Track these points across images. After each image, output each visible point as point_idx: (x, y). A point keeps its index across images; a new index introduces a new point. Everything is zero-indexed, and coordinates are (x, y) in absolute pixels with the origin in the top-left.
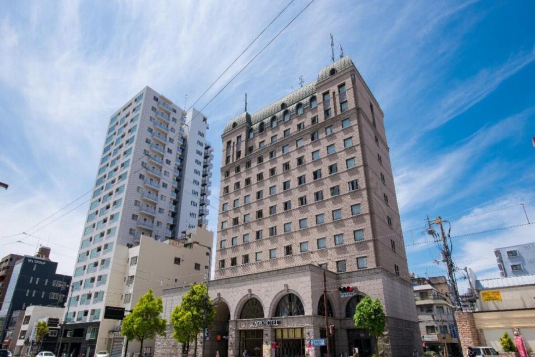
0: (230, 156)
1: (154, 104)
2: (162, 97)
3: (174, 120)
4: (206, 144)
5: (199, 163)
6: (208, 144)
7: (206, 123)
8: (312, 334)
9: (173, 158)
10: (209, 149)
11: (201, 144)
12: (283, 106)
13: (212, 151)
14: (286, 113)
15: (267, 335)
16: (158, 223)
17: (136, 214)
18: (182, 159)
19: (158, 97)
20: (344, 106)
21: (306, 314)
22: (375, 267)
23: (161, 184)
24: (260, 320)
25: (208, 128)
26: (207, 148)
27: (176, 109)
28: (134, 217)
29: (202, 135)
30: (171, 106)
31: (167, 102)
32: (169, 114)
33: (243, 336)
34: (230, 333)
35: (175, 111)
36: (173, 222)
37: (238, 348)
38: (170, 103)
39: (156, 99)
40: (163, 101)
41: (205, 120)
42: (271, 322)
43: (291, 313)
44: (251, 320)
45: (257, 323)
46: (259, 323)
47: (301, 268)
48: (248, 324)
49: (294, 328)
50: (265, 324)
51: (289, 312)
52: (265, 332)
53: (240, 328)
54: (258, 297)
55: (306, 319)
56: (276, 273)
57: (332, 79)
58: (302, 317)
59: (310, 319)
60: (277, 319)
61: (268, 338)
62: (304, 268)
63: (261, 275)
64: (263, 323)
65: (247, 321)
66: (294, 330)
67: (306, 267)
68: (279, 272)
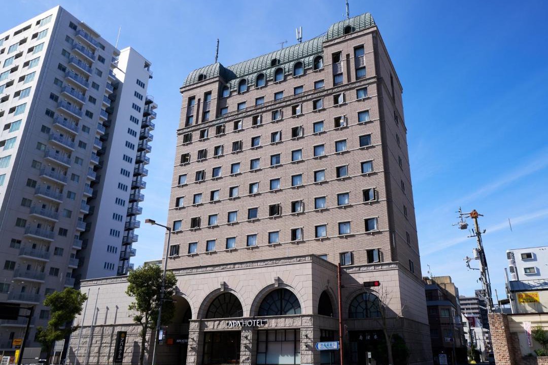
0: (192, 116)
1: (70, 32)
2: (83, 25)
3: (101, 60)
4: (146, 98)
5: (136, 121)
6: (149, 98)
7: (148, 70)
8: (311, 335)
9: (98, 109)
10: (151, 105)
11: (140, 97)
12: (274, 62)
13: (154, 107)
14: (279, 71)
15: (246, 337)
16: (70, 194)
17: (34, 178)
18: (111, 112)
19: (76, 24)
20: (361, 73)
21: (304, 312)
22: (391, 261)
23: (77, 142)
24: (236, 320)
25: (151, 77)
26: (148, 102)
27: (105, 45)
28: (31, 183)
29: (142, 85)
30: (98, 40)
31: (90, 33)
32: (94, 50)
33: (208, 340)
34: (190, 336)
35: (103, 48)
36: (93, 194)
37: (201, 354)
38: (97, 36)
39: (73, 26)
40: (85, 31)
41: (147, 65)
42: (253, 322)
43: (281, 312)
44: (223, 320)
45: (232, 323)
46: (235, 323)
47: (298, 259)
48: (219, 324)
49: (285, 330)
50: (245, 325)
51: (279, 311)
52: (244, 334)
53: (206, 330)
54: (235, 291)
55: (303, 318)
56: (262, 263)
57: (347, 38)
58: (297, 316)
59: (309, 318)
60: (261, 318)
61: (248, 342)
62: (304, 258)
63: (240, 266)
64: (241, 324)
65: (218, 320)
66: (285, 331)
67: (307, 258)
68: (266, 262)
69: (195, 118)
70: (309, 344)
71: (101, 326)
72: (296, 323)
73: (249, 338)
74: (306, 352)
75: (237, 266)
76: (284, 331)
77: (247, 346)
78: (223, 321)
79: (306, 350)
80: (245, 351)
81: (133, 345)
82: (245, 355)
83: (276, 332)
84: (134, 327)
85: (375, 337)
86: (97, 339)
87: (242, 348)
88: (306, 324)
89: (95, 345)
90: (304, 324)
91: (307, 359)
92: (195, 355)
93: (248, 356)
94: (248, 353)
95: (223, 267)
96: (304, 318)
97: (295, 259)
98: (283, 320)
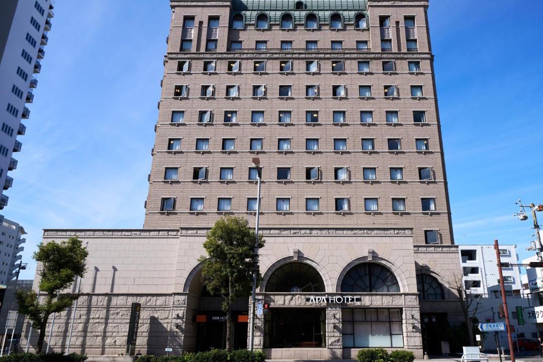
0: (190, 40)
8: (417, 316)
12: (299, 5)
15: (333, 316)
21: (405, 290)
24: (319, 295)
42: (344, 299)
43: (371, 289)
44: (297, 294)
45: (315, 299)
46: (319, 299)
47: (396, 232)
48: (292, 299)
49: (389, 309)
50: (332, 301)
51: (367, 287)
52: (330, 312)
53: (272, 305)
54: (313, 261)
55: (406, 297)
56: (349, 232)
57: (396, 4)
58: (397, 294)
59: (414, 297)
60: (351, 295)
61: (337, 321)
62: (403, 231)
63: (319, 232)
64: (327, 300)
65: (290, 294)
66: (377, 310)
67: (406, 231)
68: (355, 231)
69: (194, 43)
70: (415, 325)
71: (88, 294)
72: (398, 302)
73: (337, 316)
74: (413, 333)
75: (314, 232)
76: (387, 310)
77: (337, 326)
78: (297, 296)
79: (412, 332)
80: (333, 332)
81: (149, 322)
82: (334, 336)
83: (353, 311)
84: (149, 298)
85: (434, 320)
86: (82, 312)
87: (329, 328)
88: (411, 304)
89: (79, 321)
90: (408, 303)
91: (415, 342)
92: (260, 336)
93: (338, 338)
94: (337, 334)
95: (295, 231)
96: (408, 296)
97: (392, 231)
98: (379, 297)
